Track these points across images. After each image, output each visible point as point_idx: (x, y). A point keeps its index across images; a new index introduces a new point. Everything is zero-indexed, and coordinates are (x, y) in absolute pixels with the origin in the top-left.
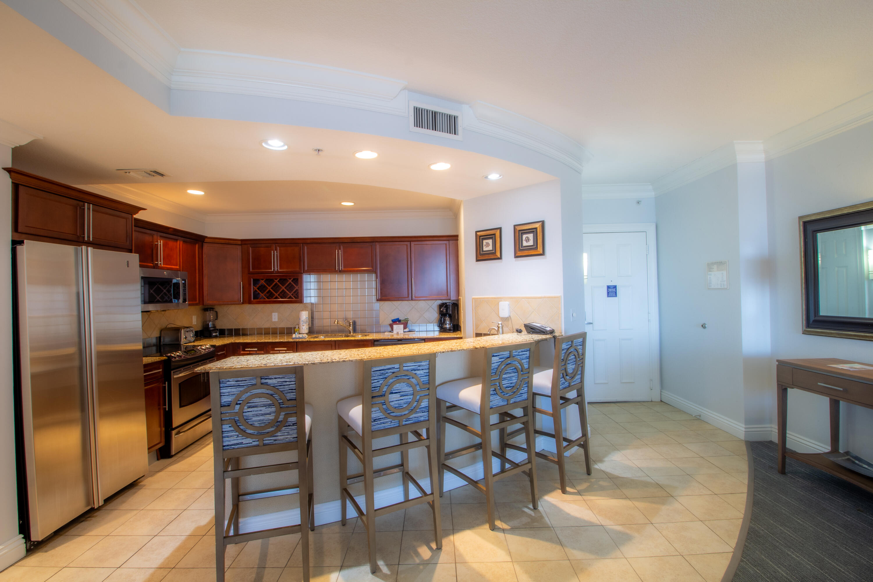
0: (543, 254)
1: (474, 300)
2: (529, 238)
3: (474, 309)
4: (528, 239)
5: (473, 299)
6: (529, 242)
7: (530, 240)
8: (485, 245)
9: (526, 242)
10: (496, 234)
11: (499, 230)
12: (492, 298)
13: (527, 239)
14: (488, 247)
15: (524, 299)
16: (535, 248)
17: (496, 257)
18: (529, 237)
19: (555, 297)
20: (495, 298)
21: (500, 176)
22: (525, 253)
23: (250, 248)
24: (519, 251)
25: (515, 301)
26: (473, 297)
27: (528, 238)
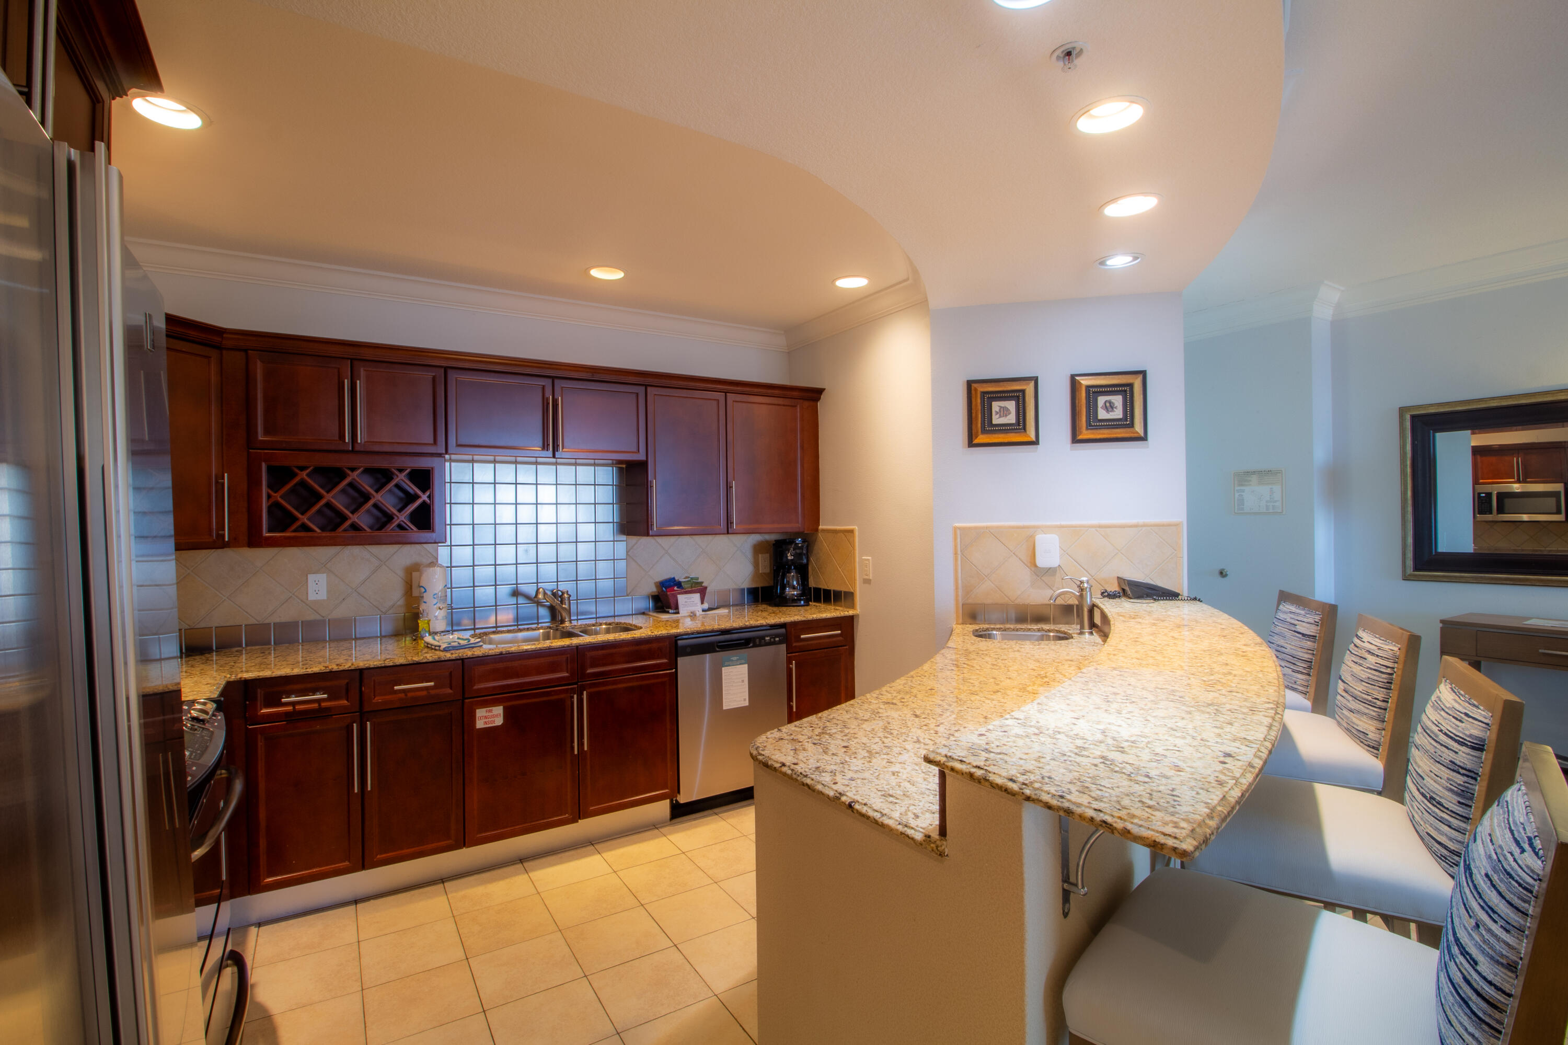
0: (1144, 438)
1: (958, 532)
2: (1113, 403)
3: (959, 552)
4: (1110, 406)
5: (955, 529)
6: (1112, 411)
7: (1116, 408)
8: (997, 413)
9: (1105, 412)
10: (1027, 392)
11: (1033, 382)
12: (1013, 527)
13: (1108, 405)
14: (1006, 416)
15: (1094, 529)
16: (1128, 424)
17: (1025, 439)
18: (1112, 401)
19: (1169, 525)
20: (1018, 527)
21: (1135, 258)
22: (1104, 434)
23: (259, 364)
24: (1087, 429)
25: (1072, 533)
26: (957, 525)
27: (1110, 402)
